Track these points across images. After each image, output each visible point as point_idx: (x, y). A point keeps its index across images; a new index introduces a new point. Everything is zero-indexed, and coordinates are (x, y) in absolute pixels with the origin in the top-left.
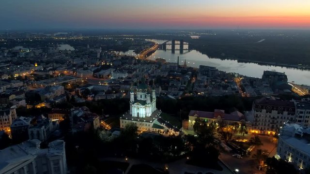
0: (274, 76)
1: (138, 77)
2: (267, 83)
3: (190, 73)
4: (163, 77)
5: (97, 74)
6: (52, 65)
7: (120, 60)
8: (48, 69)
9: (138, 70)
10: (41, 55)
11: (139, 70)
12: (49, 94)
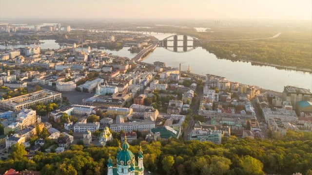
0: (298, 95)
1: (131, 91)
2: (289, 104)
3: (194, 85)
4: (161, 92)
5: (81, 87)
6: (28, 74)
7: (111, 65)
8: (22, 79)
9: (130, 82)
10: (18, 59)
11: (133, 81)
12: (15, 125)
